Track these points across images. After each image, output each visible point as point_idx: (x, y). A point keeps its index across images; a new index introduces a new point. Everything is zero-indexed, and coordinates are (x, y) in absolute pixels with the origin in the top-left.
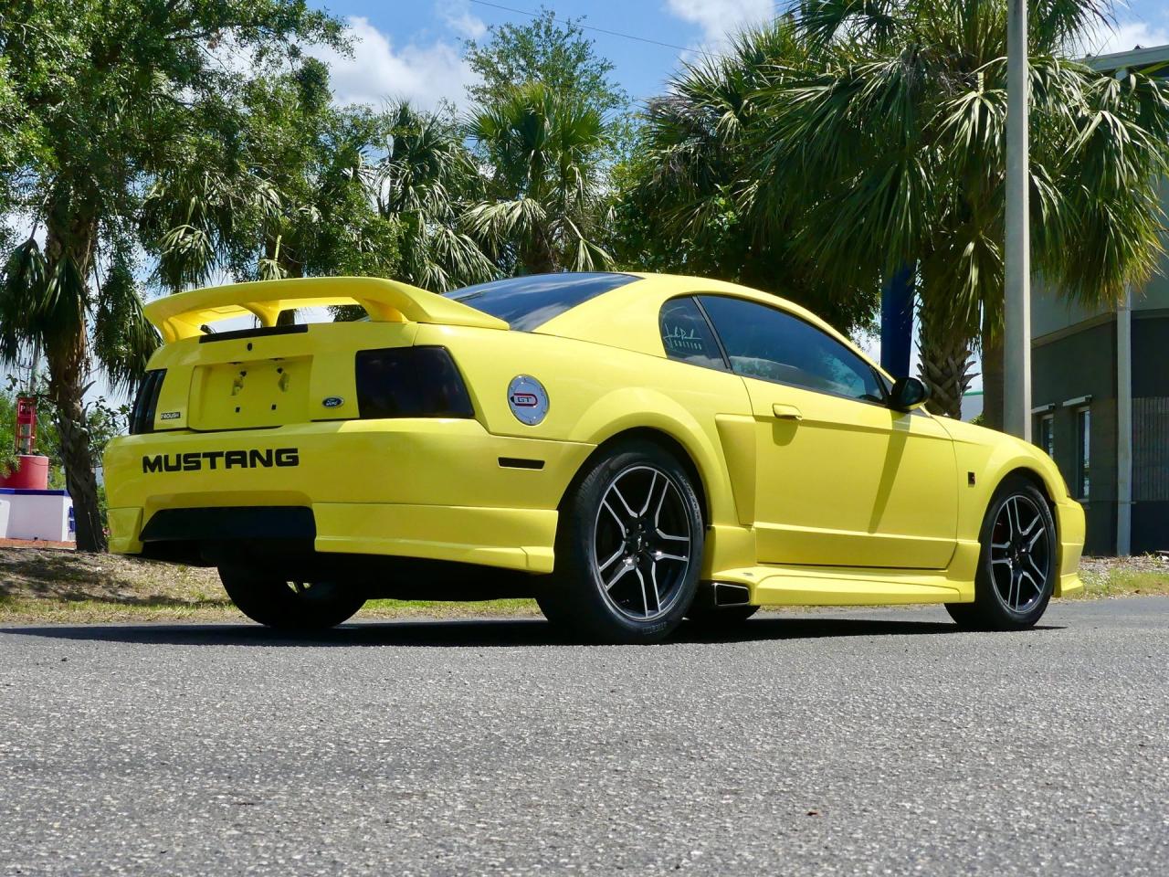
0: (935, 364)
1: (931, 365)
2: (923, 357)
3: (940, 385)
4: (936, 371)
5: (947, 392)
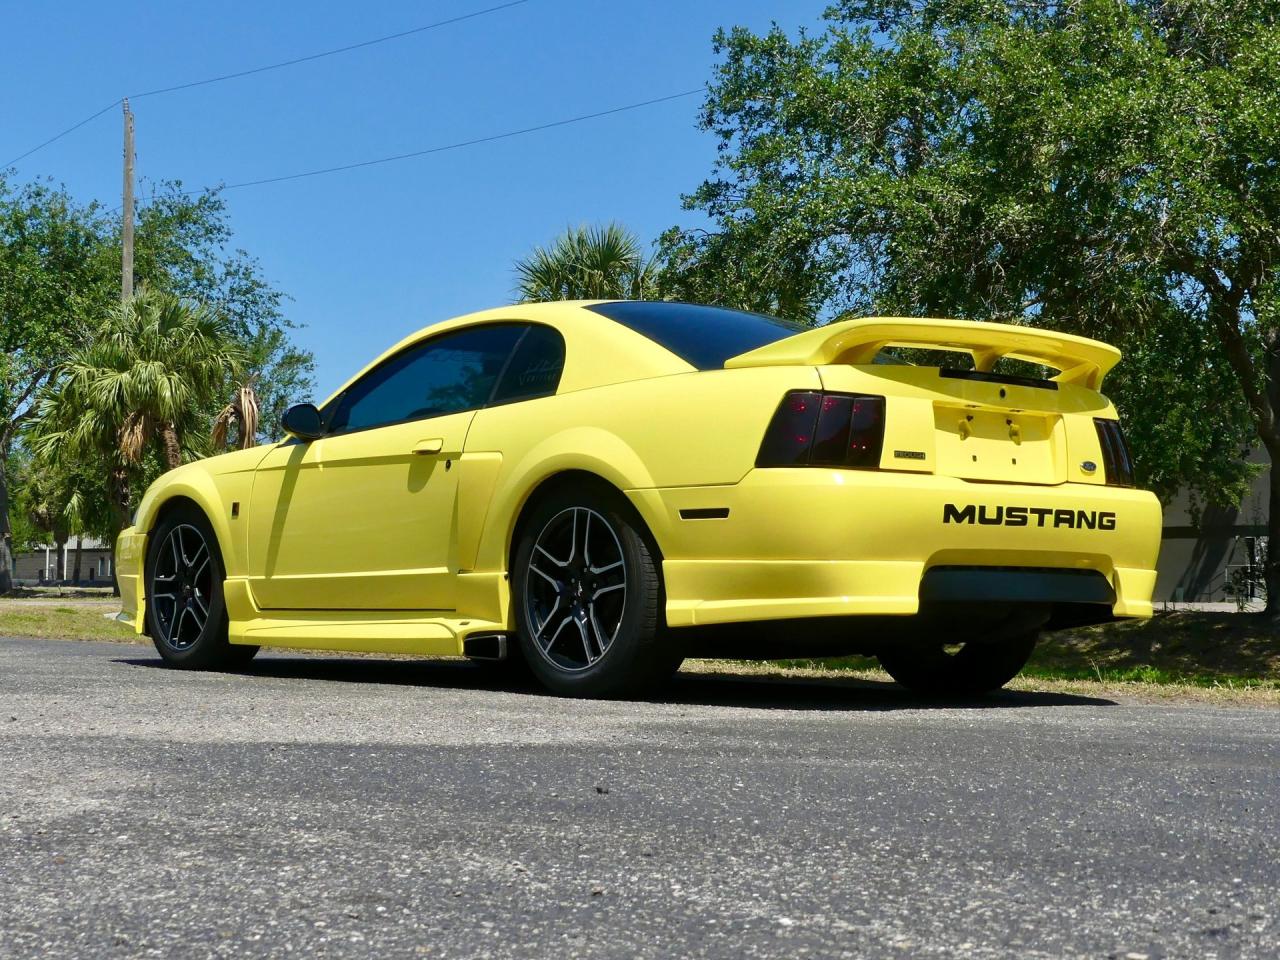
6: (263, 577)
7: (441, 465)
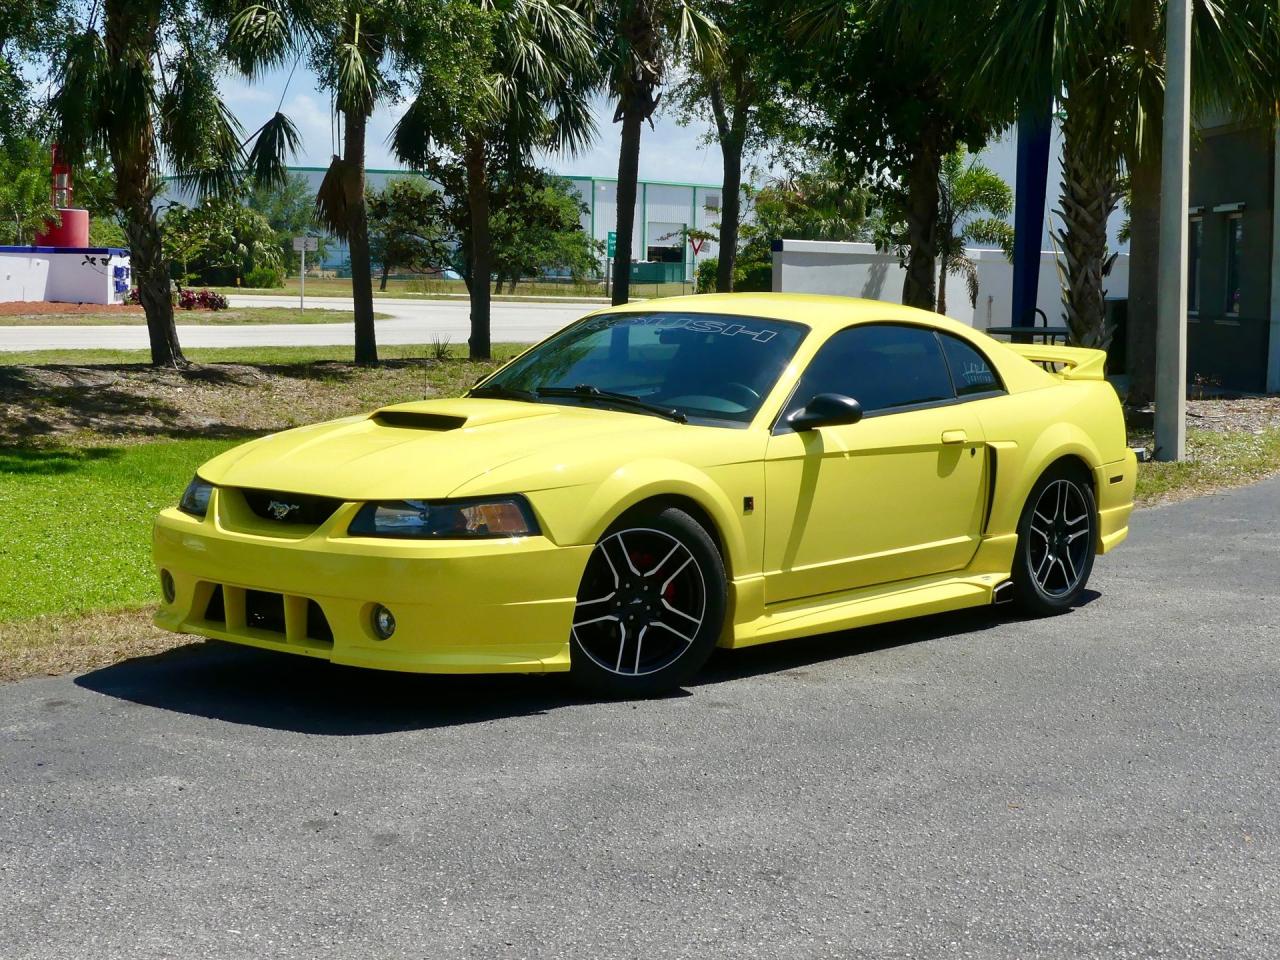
0: (1080, 184)
1: (1076, 185)
2: (1066, 176)
3: (1085, 207)
4: (1081, 192)
5: (1092, 214)
6: (780, 572)
7: (966, 452)
